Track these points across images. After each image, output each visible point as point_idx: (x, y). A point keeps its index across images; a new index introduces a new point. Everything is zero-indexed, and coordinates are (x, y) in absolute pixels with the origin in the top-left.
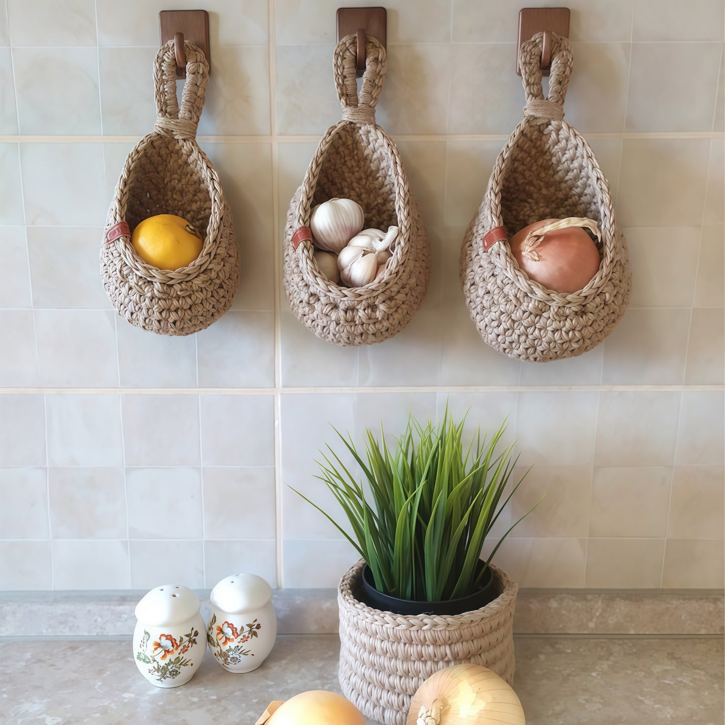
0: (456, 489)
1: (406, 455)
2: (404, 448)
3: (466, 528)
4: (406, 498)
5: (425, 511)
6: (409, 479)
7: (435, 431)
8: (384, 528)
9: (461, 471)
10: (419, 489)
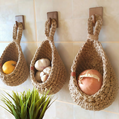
0: (37, 101)
1: (23, 95)
2: (23, 94)
3: (41, 109)
4: (24, 103)
5: (29, 105)
6: (24, 99)
7: (31, 91)
8: (17, 109)
9: (39, 98)
10: (27, 102)
